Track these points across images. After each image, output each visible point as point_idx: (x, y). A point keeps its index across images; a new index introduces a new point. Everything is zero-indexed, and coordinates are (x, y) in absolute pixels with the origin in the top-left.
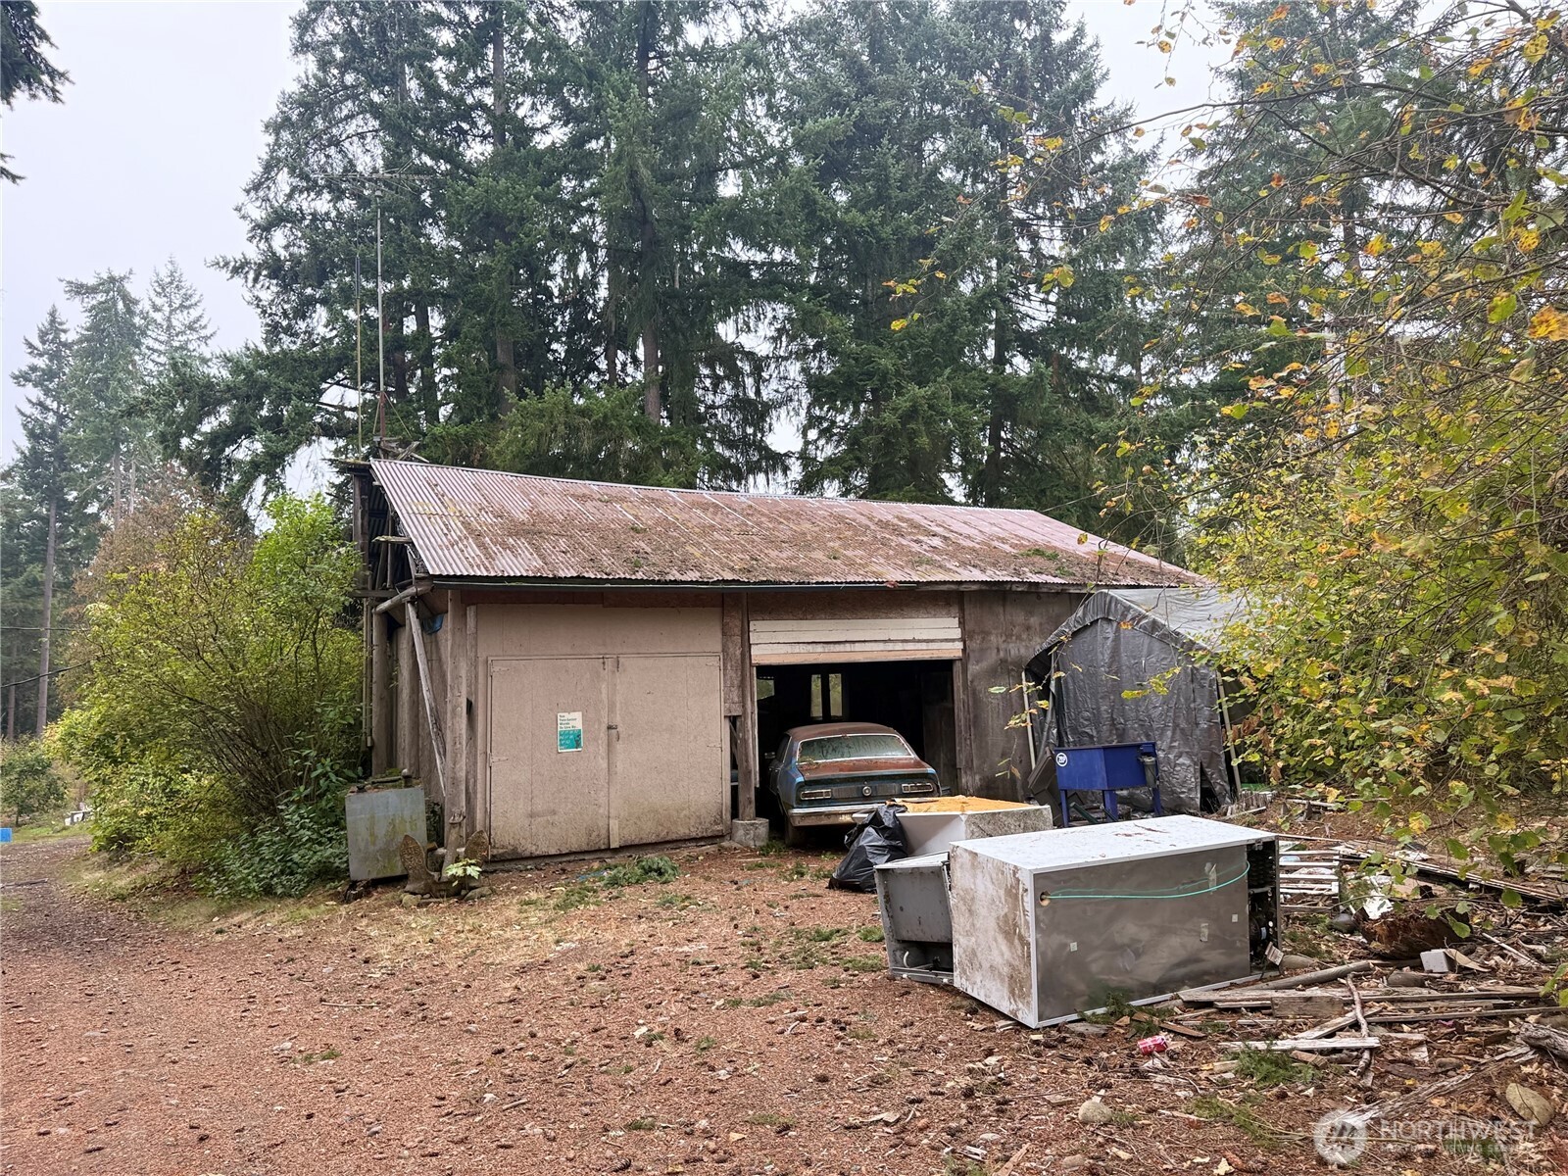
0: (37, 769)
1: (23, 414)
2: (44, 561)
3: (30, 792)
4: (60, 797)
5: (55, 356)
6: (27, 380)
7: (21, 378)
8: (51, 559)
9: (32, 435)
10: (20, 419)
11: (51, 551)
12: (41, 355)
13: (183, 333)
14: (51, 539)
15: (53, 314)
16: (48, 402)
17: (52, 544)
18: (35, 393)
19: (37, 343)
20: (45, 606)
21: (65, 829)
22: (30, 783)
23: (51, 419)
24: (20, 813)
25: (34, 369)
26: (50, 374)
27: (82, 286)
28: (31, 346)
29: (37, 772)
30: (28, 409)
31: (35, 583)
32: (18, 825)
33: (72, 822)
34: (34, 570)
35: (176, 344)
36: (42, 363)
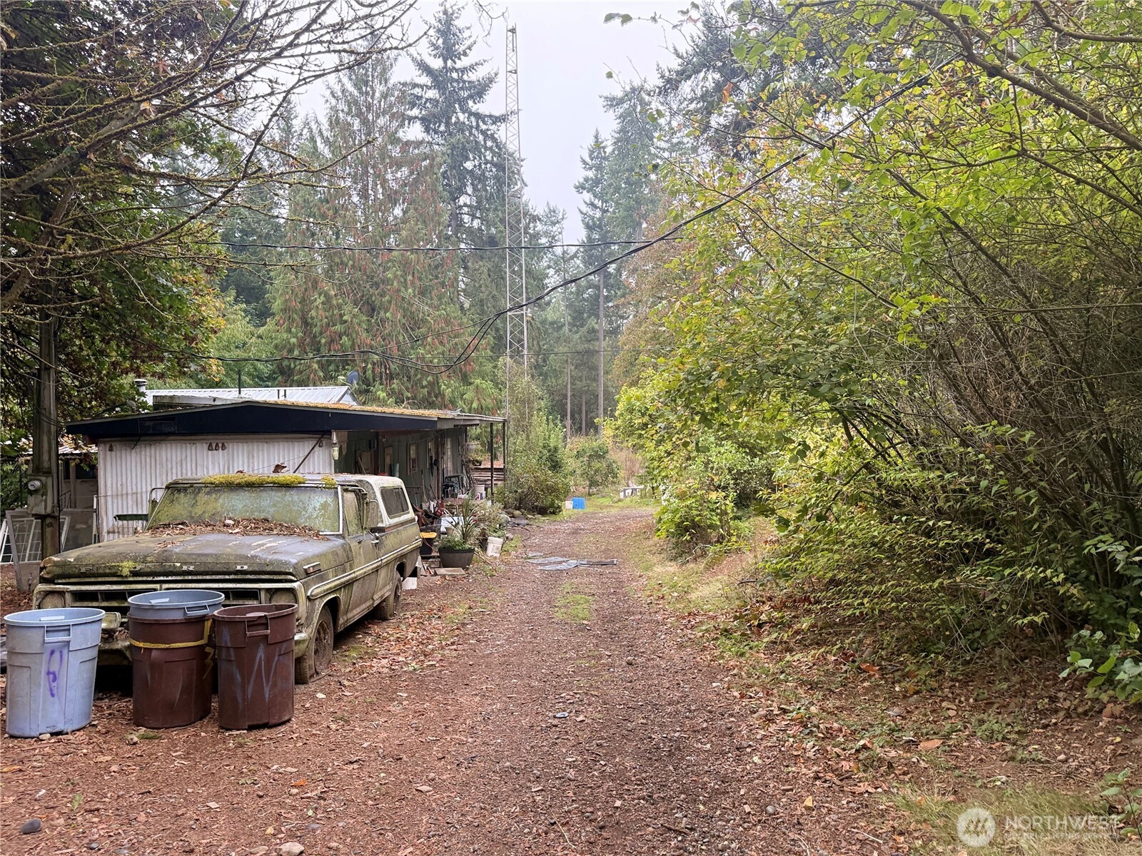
0: (599, 455)
1: (581, 212)
2: (597, 317)
3: (596, 471)
4: (615, 476)
5: (599, 168)
6: (584, 189)
7: (580, 188)
8: (601, 314)
9: (588, 227)
10: (580, 217)
11: (601, 309)
12: (591, 169)
13: (680, 131)
14: (601, 300)
15: (596, 137)
16: (596, 202)
17: (602, 303)
18: (587, 196)
19: (588, 160)
20: (599, 347)
21: (620, 500)
22: (596, 464)
23: (598, 214)
24: (590, 486)
25: (586, 180)
26: (597, 182)
27: (614, 99)
28: (584, 162)
29: (600, 456)
30: (585, 209)
31: (594, 331)
32: (590, 495)
33: (625, 496)
34: (592, 322)
35: (675, 141)
36: (591, 174)
